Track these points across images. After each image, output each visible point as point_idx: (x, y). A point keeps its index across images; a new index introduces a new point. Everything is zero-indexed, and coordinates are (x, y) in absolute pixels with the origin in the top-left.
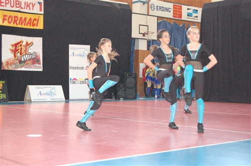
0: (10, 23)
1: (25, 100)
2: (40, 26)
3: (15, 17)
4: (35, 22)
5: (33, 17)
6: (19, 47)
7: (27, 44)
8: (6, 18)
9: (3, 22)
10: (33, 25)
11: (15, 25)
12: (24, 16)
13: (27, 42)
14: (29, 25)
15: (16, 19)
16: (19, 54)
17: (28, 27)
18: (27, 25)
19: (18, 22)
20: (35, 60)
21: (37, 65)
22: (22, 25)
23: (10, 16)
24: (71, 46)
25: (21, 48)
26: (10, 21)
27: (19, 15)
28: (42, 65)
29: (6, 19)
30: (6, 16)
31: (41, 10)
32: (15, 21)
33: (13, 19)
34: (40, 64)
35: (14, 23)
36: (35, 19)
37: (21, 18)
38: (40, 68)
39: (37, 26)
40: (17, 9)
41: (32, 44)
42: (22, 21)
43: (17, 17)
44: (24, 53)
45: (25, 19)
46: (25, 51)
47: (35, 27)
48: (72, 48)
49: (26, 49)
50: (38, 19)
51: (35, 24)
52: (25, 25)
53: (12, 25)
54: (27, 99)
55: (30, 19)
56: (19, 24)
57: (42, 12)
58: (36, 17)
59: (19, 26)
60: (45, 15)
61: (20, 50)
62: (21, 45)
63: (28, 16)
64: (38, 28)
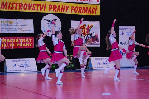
0: (76, 12)
1: (88, 68)
2: (98, 13)
3: (79, 7)
4: (94, 11)
5: (92, 6)
6: (83, 29)
7: (89, 27)
8: (73, 8)
9: (71, 12)
10: (93, 13)
11: (80, 14)
12: (86, 6)
13: (88, 25)
14: (89, 13)
15: (80, 9)
16: (83, 34)
17: (89, 14)
18: (88, 13)
19: (82, 11)
20: (95, 39)
21: (96, 42)
22: (84, 13)
23: (76, 7)
24: (120, 27)
25: (84, 30)
26: (76, 11)
27: (82, 6)
28: (99, 42)
29: (73, 10)
30: (73, 7)
31: (98, 1)
32: (80, 10)
33: (78, 9)
34: (98, 41)
35: (79, 12)
36: (94, 8)
37: (84, 8)
38: (99, 44)
39: (95, 13)
40: (81, 2)
41: (92, 27)
42: (85, 10)
43: (81, 7)
44: (87, 34)
45: (87, 8)
46: (87, 32)
47: (94, 14)
48: (122, 29)
49: (88, 30)
50: (96, 8)
51: (94, 12)
52: (86, 13)
53: (77, 13)
54: (89, 67)
55: (91, 8)
56: (82, 13)
57: (99, 3)
58: (95, 6)
59: (83, 14)
60: (101, 5)
61: (83, 31)
62: (84, 28)
63: (89, 6)
64: (96, 15)
